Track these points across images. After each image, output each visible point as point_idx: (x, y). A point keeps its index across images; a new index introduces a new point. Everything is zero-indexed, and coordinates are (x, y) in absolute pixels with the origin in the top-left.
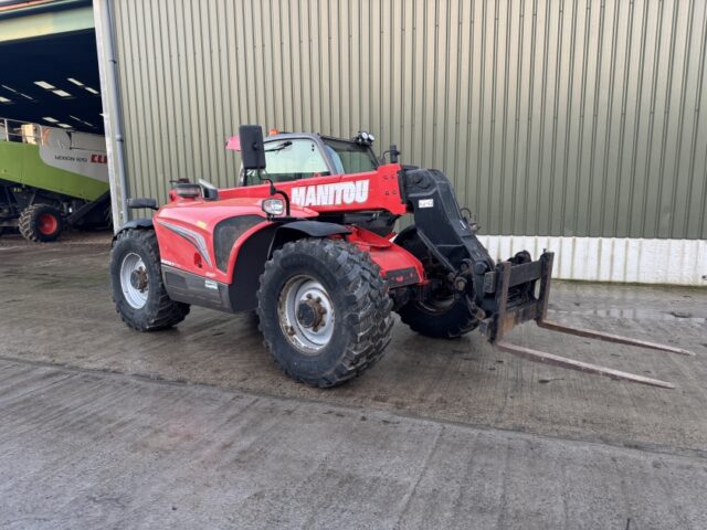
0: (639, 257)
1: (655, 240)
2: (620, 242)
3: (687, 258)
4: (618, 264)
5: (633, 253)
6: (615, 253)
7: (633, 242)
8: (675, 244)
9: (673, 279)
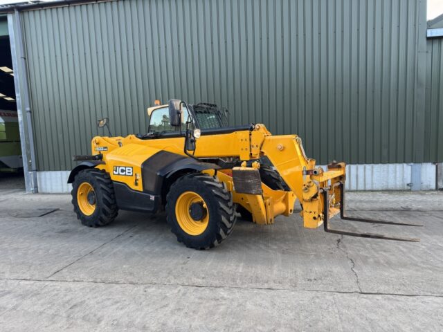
0: (372, 175)
1: (380, 165)
2: (361, 167)
3: (398, 173)
4: (361, 180)
5: (368, 173)
6: (359, 173)
7: (368, 167)
8: (391, 166)
9: (391, 186)
